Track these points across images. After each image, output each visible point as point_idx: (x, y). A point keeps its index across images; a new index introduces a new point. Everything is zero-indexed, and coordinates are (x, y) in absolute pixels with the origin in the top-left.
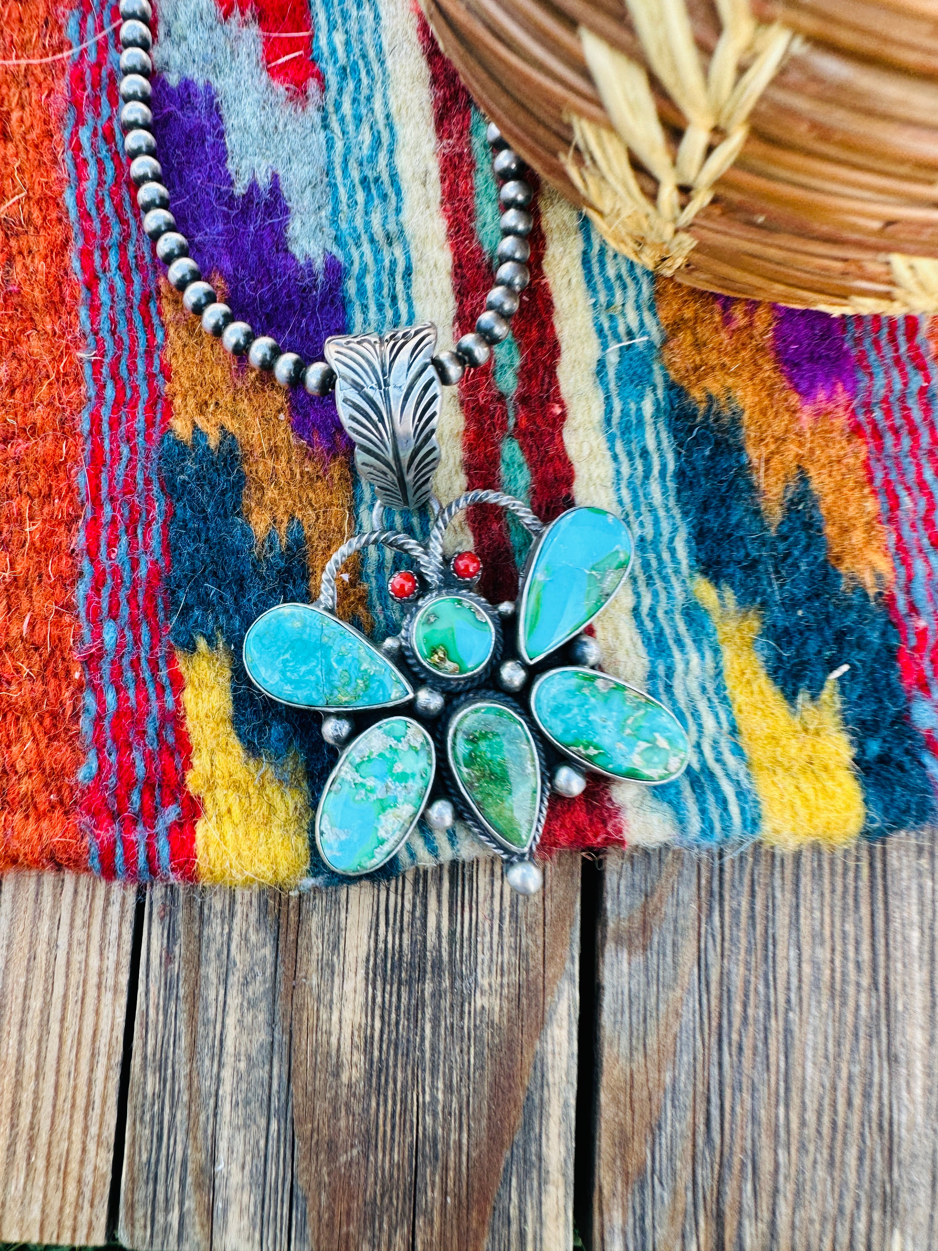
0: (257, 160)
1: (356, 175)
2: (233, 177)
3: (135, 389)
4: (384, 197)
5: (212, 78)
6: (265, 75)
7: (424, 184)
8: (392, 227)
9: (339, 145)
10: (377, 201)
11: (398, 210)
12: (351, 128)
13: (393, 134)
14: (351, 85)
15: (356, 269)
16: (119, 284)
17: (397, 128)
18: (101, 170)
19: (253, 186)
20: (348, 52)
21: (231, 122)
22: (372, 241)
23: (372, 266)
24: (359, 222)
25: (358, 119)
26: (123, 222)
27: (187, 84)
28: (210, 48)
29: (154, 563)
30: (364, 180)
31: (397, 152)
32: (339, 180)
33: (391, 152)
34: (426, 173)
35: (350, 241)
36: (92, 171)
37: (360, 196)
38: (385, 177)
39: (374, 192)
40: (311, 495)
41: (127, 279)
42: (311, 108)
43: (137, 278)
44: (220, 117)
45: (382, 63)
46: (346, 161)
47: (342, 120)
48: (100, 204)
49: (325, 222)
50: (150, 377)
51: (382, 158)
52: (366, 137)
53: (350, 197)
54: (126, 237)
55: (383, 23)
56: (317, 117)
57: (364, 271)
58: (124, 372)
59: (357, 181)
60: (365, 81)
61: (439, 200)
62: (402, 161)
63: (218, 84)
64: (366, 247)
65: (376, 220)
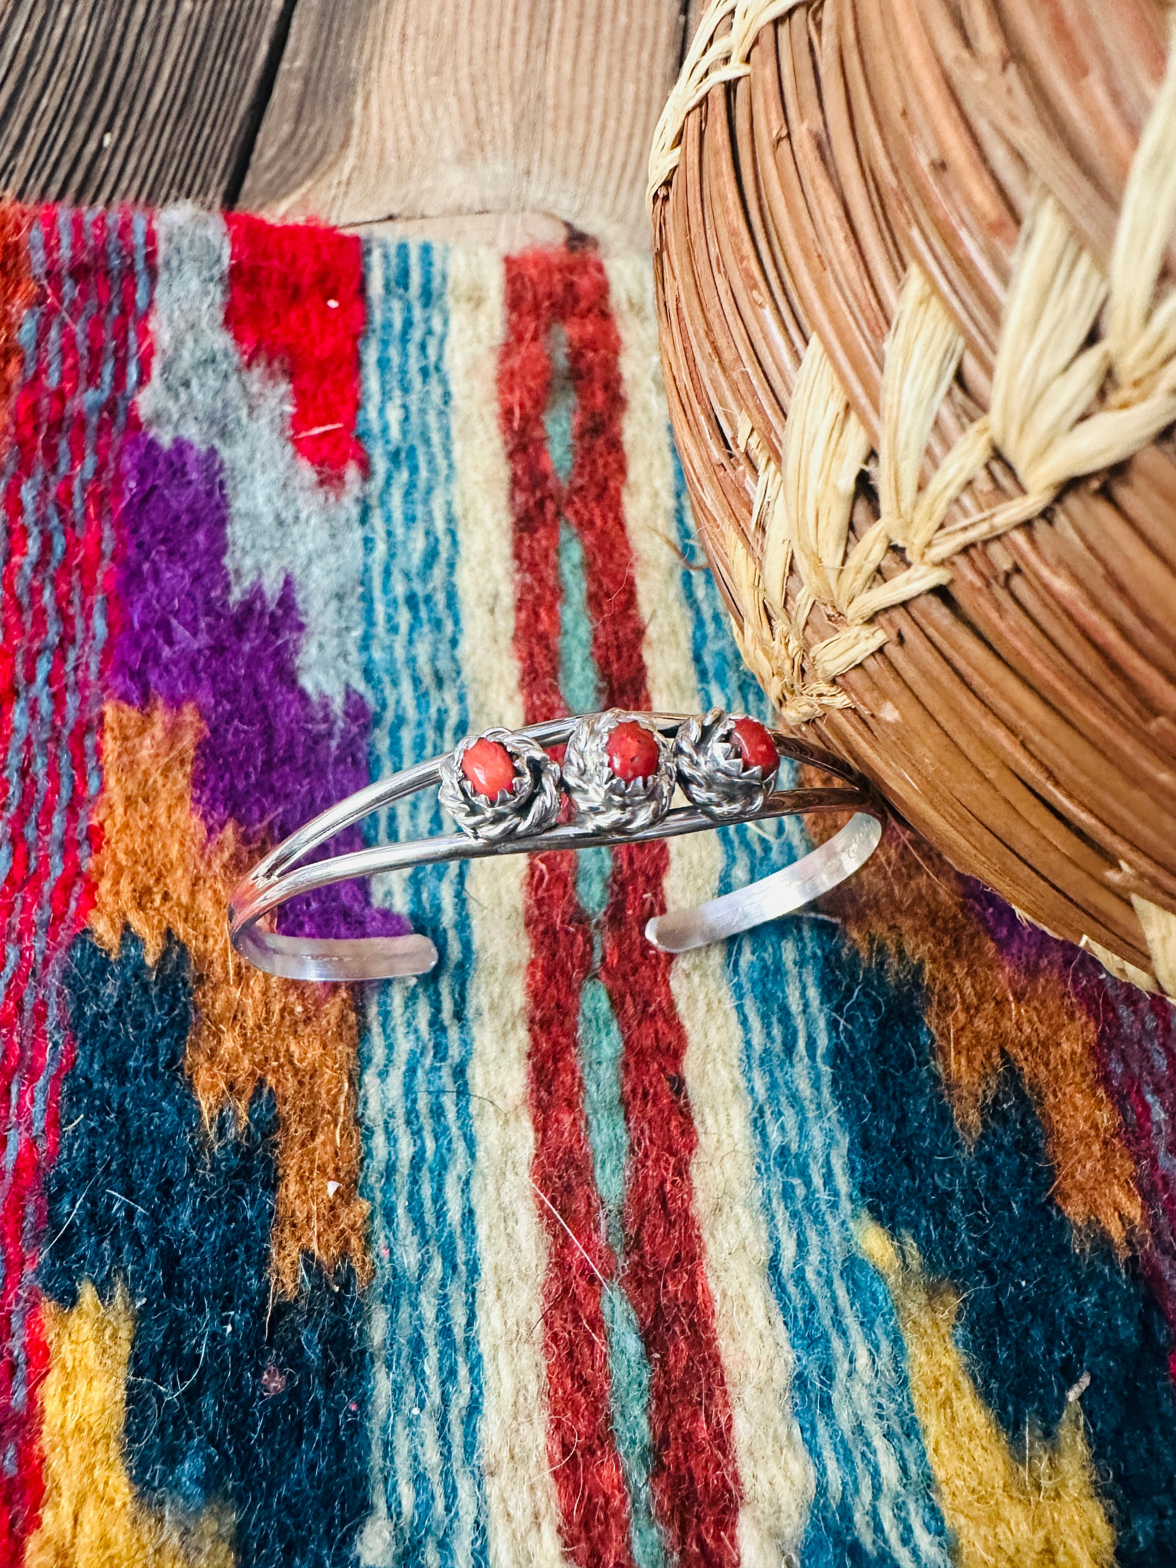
0: (265, 557)
1: (400, 589)
2: (232, 577)
3: (44, 861)
4: (438, 624)
5: (217, 443)
6: (290, 449)
7: (492, 611)
8: (444, 664)
9: (381, 548)
10: (426, 628)
11: (454, 642)
12: (399, 531)
13: (454, 543)
14: (404, 476)
15: (389, 716)
16: (45, 706)
17: (461, 536)
18: (47, 545)
19: (257, 592)
20: (404, 433)
21: (239, 504)
22: (416, 681)
23: (412, 714)
24: (400, 653)
25: (410, 519)
26: (66, 620)
27: (181, 447)
28: (219, 404)
29: (31, 1144)
30: (411, 601)
31: (458, 567)
32: (377, 593)
33: (451, 566)
34: (496, 596)
35: (386, 679)
36: (33, 546)
37: (404, 617)
38: (440, 598)
39: (423, 613)
40: (293, 1048)
41: (58, 699)
42: (348, 501)
43: (72, 701)
44: (223, 496)
45: (447, 452)
46: (387, 573)
47: (388, 519)
48: (35, 592)
49: (352, 648)
50: (69, 846)
51: (438, 572)
52: (419, 544)
53: (389, 618)
54: (67, 639)
55: (453, 403)
56: (355, 511)
57: (400, 721)
58: (30, 832)
59: (401, 600)
60: (424, 473)
61: (511, 633)
62: (464, 579)
63: (225, 453)
64: (406, 686)
65: (422, 650)
